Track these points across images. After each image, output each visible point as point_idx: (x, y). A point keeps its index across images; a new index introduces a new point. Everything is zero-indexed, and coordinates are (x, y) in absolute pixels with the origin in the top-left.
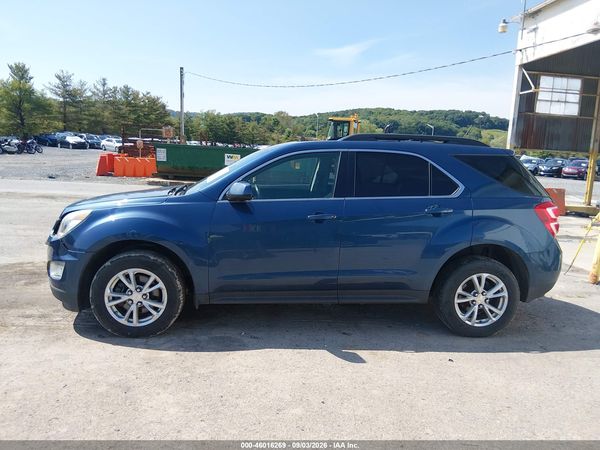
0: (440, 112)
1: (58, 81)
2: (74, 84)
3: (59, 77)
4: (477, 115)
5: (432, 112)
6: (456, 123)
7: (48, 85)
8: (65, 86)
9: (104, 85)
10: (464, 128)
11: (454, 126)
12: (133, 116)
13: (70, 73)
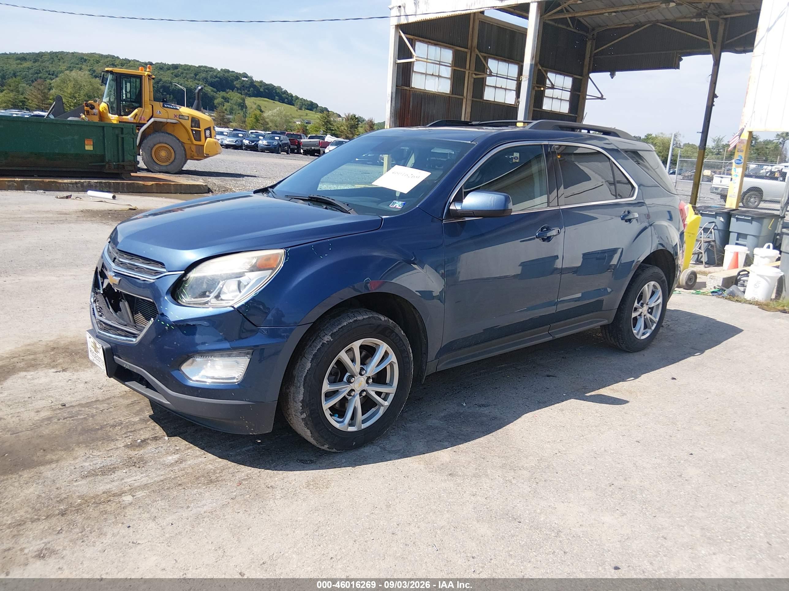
0: (187, 68)
4: (237, 76)
5: (175, 67)
6: (212, 85)
10: (222, 94)
11: (209, 89)
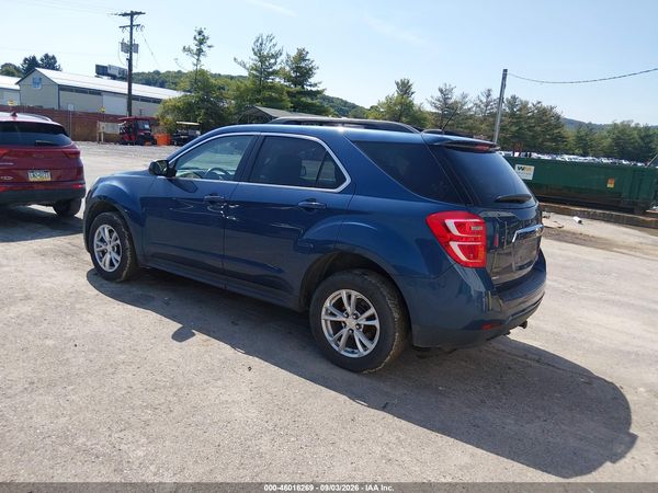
1: (439, 94)
2: (455, 96)
3: (441, 91)
7: (430, 99)
8: (445, 99)
9: (488, 96)
12: (514, 129)
13: (453, 86)
